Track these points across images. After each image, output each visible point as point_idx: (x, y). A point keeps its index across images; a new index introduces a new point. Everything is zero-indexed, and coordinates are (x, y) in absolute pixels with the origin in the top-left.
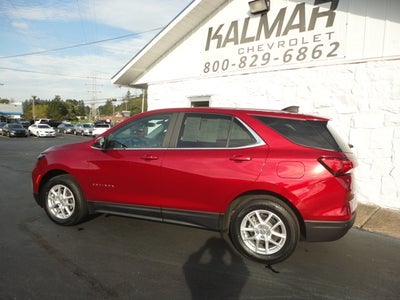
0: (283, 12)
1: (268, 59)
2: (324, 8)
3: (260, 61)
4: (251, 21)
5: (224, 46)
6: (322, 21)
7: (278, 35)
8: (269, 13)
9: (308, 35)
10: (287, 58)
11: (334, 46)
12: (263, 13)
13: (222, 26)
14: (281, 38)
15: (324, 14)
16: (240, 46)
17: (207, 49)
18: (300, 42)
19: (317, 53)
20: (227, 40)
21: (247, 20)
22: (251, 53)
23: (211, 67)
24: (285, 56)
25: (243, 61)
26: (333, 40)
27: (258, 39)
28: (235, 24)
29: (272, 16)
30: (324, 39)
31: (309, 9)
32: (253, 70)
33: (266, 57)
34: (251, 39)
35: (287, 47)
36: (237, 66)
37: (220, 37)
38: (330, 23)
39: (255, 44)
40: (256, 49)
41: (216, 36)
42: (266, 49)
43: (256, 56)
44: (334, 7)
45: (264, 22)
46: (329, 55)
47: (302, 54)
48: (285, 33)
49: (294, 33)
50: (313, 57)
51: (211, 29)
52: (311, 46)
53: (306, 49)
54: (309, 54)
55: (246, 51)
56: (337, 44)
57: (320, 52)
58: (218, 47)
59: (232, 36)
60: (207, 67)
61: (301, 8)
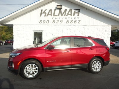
0: (66, 10)
1: (62, 22)
2: (77, 11)
3: (59, 22)
4: (56, 10)
5: (47, 16)
6: (76, 15)
8: (62, 10)
9: (73, 17)
10: (68, 22)
11: (79, 21)
12: (60, 9)
13: (46, 10)
14: (66, 17)
15: (77, 13)
16: (53, 17)
17: (41, 16)
18: (71, 18)
19: (75, 22)
20: (48, 14)
23: (42, 22)
24: (67, 22)
25: (54, 22)
26: (79, 19)
27: (59, 16)
28: (51, 10)
29: (63, 10)
30: (77, 19)
31: (73, 11)
32: (57, 24)
33: (61, 21)
34: (56, 16)
35: (67, 19)
36: (52, 23)
37: (46, 13)
38: (78, 15)
39: (58, 17)
40: (58, 18)
41: (44, 13)
42: (62, 19)
43: (58, 21)
44: (79, 12)
45: (60, 11)
46: (78, 23)
47: (71, 22)
48: (67, 16)
50: (74, 23)
51: (42, 10)
52: (74, 20)
54: (73, 22)
55: (55, 18)
56: (80, 21)
58: (45, 16)
60: (41, 22)
61: (71, 10)
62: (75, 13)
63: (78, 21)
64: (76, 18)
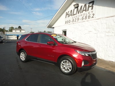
7: (81, 13)
8: (79, 7)
9: (87, 12)
10: (83, 19)
12: (77, 7)
14: (81, 14)
16: (73, 16)
18: (85, 14)
19: (89, 17)
20: (70, 15)
21: (74, 9)
22: (75, 18)
24: (82, 18)
25: (73, 20)
26: (93, 13)
27: (76, 14)
28: (71, 11)
33: (78, 19)
34: (75, 14)
35: (83, 16)
38: (92, 9)
39: (75, 16)
42: (78, 17)
44: (93, 4)
46: (92, 17)
48: (82, 12)
49: (84, 12)
53: (87, 16)
56: (94, 14)
57: (90, 17)
59: (71, 14)
61: (85, 5)
62: (89, 7)
63: (91, 16)
64: (90, 13)
